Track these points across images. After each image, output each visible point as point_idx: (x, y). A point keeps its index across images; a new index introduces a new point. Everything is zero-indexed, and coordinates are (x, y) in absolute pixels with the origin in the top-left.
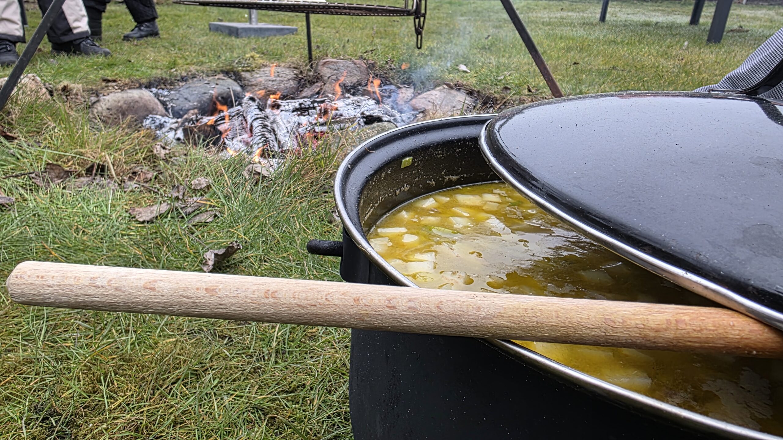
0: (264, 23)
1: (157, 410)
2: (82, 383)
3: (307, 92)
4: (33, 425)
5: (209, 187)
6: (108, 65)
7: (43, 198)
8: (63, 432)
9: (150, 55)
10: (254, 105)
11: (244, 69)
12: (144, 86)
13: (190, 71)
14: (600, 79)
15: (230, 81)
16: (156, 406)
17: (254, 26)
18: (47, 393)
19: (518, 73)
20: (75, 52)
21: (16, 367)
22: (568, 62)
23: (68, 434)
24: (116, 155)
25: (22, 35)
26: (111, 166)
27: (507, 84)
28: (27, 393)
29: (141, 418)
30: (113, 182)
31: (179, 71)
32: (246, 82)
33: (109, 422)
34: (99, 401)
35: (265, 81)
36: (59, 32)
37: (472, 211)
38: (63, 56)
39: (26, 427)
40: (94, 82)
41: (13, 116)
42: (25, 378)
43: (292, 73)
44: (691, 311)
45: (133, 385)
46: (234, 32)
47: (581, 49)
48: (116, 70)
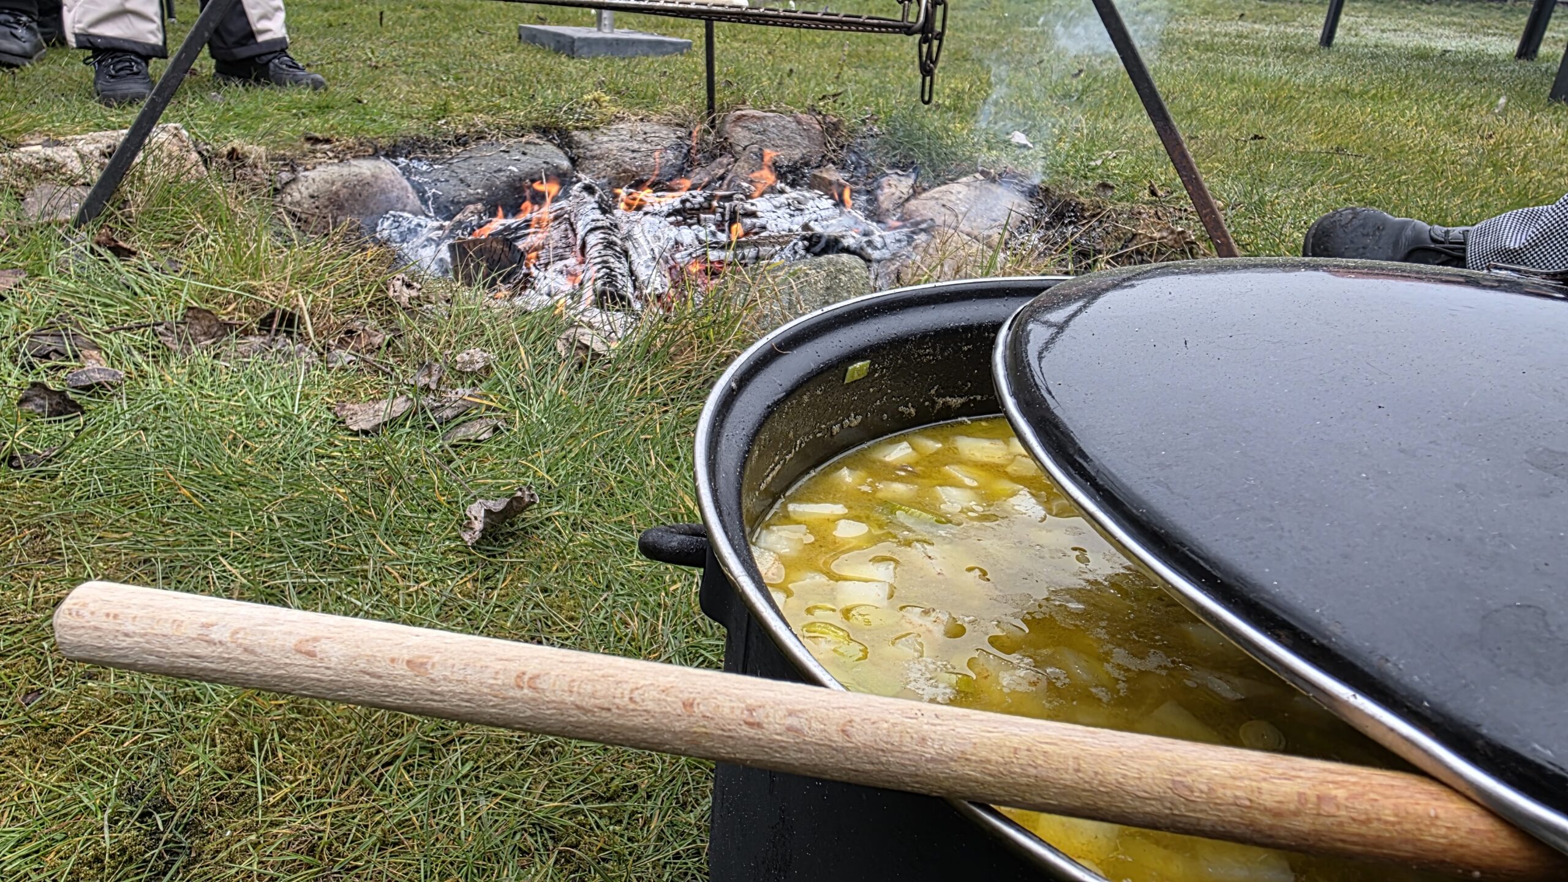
0: (626, 30)
1: (351, 815)
2: (218, 749)
3: (700, 175)
4: (123, 826)
5: (488, 369)
6: (319, 108)
7: (176, 373)
8: (176, 842)
9: (400, 89)
10: (591, 201)
11: (579, 124)
12: (383, 153)
13: (474, 125)
14: (1305, 174)
15: (550, 147)
16: (351, 807)
17: (607, 34)
18: (154, 765)
19: (1132, 154)
20: (257, 80)
21: (101, 709)
22: (1241, 133)
23: (184, 848)
24: (318, 294)
25: (160, 43)
26: (307, 317)
27: (1108, 176)
28: (117, 762)
29: (322, 828)
30: (307, 349)
31: (453, 125)
32: (581, 150)
33: (261, 831)
34: (248, 787)
35: (619, 151)
36: (231, 40)
37: (983, 474)
38: (236, 87)
39: (110, 827)
40: (289, 143)
41: (133, 210)
42: (115, 731)
43: (672, 135)
44: (1353, 779)
45: (312, 761)
46: (567, 47)
47: (1273, 107)
48: (333, 119)
